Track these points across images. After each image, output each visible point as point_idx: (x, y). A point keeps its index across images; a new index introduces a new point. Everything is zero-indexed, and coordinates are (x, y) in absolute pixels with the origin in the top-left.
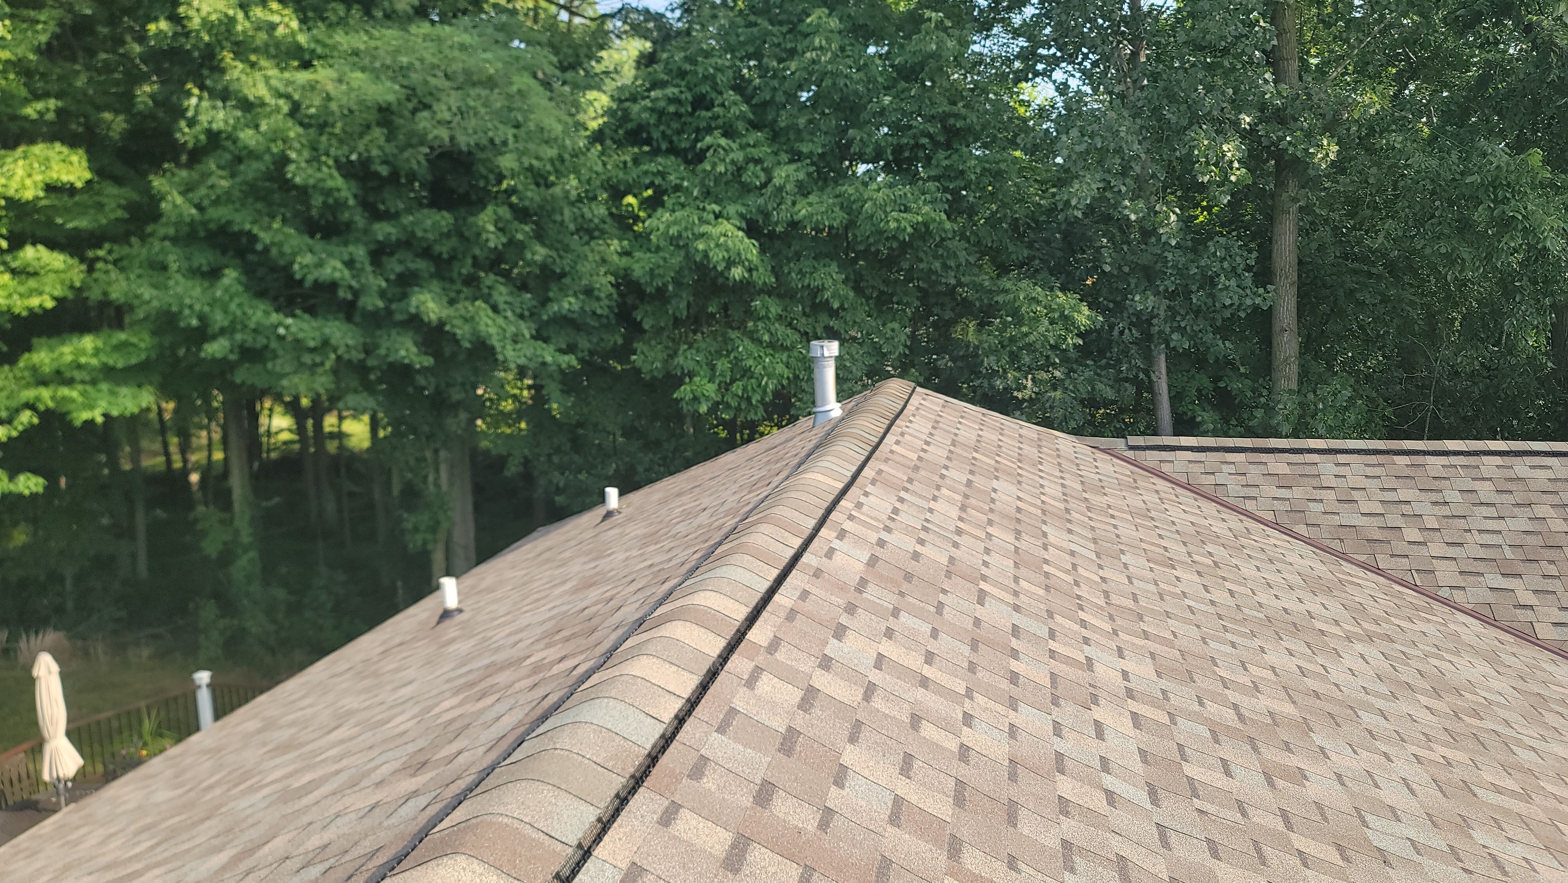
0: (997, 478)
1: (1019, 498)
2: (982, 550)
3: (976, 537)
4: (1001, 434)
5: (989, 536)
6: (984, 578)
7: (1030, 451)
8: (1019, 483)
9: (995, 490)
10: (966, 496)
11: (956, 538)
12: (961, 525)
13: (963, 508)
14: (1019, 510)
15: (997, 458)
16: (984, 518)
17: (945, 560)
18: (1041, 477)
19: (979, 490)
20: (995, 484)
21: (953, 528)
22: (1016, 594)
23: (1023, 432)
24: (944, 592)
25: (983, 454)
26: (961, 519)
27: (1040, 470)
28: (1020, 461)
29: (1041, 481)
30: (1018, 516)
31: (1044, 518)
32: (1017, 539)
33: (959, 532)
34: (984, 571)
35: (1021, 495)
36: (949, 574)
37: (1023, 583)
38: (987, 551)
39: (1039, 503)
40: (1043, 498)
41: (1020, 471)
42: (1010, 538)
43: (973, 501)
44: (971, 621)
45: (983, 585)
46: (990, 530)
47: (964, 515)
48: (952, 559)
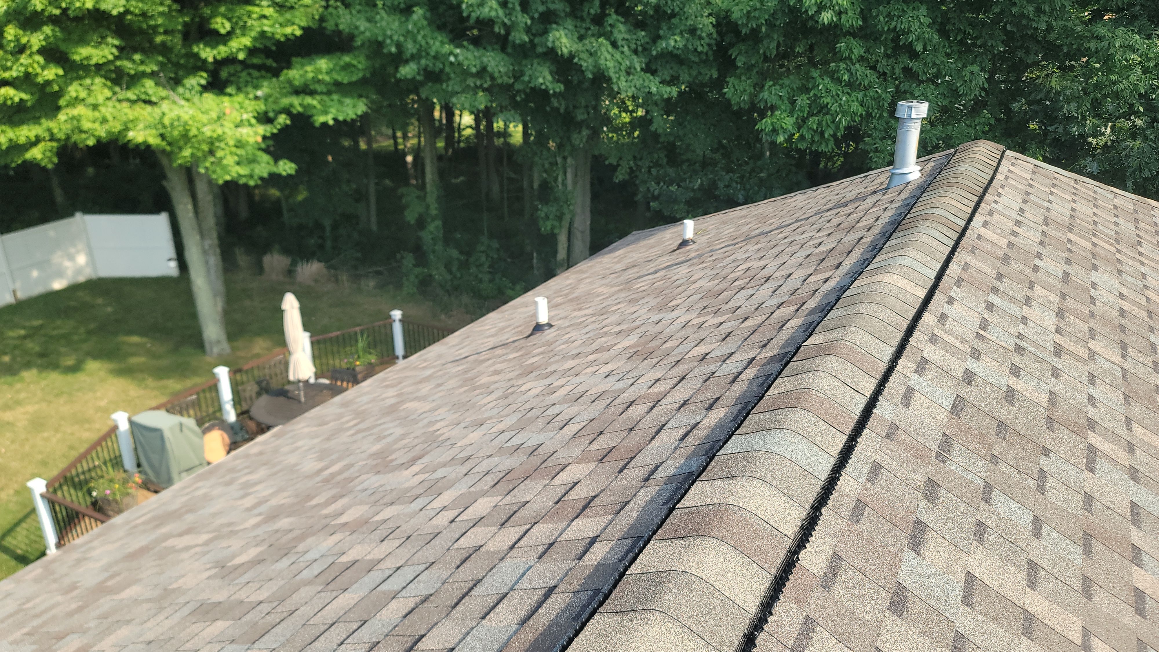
0: (1095, 268)
1: (1122, 296)
2: (1085, 379)
3: (1078, 358)
4: (1096, 206)
5: (1093, 354)
6: (1091, 424)
7: (1127, 227)
8: (1120, 272)
9: (1094, 286)
10: (1063, 296)
11: (1055, 361)
12: (1059, 339)
13: (1060, 314)
14: (1122, 312)
15: (1094, 239)
16: (1084, 327)
17: (1043, 400)
18: (1142, 263)
19: (1077, 287)
20: (1094, 276)
21: (1050, 347)
22: (1130, 448)
23: (1119, 202)
24: (1046, 452)
25: (1079, 235)
26: (1059, 330)
27: (1141, 254)
28: (1117, 241)
29: (1143, 269)
30: (1123, 321)
31: (1151, 323)
32: (1124, 356)
33: (1058, 351)
34: (1094, 413)
35: (1123, 290)
36: (1050, 423)
37: (1137, 429)
38: (1092, 378)
39: (1143, 301)
40: (1148, 293)
41: (1118, 256)
42: (1115, 356)
43: (1070, 302)
44: (1079, 500)
45: (1094, 439)
46: (1092, 344)
47: (1062, 324)
48: (1052, 395)
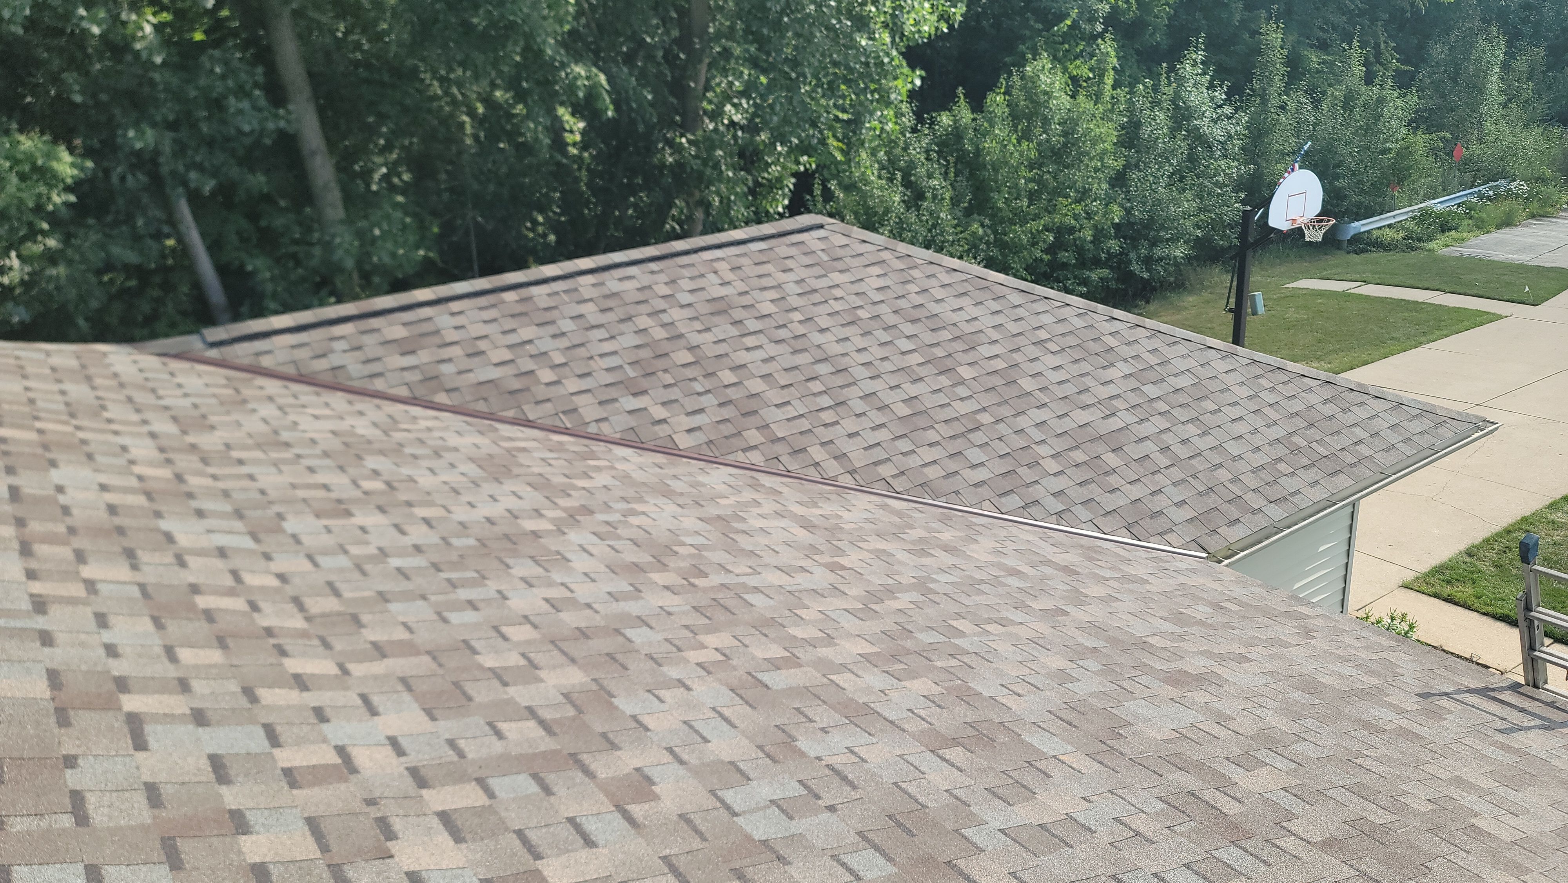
0: (53, 464)
1: (104, 488)
2: (92, 624)
3: (72, 601)
4: (25, 377)
5: (90, 585)
6: (122, 684)
7: (77, 391)
8: (90, 456)
9: (60, 489)
10: (20, 523)
11: (40, 622)
12: (37, 587)
13: (26, 550)
14: (112, 509)
15: (38, 425)
16: (65, 552)
17: (41, 689)
18: (116, 433)
19: (37, 501)
20: (56, 476)
21: (26, 605)
22: (184, 686)
23: (55, 361)
24: (70, 762)
25: (13, 426)
26: (31, 575)
27: (110, 421)
28: (72, 415)
29: (120, 440)
30: (117, 521)
31: (156, 507)
32: (135, 567)
33: (40, 605)
34: (118, 667)
35: (103, 479)
36: (63, 718)
37: (185, 655)
38: (102, 620)
39: (134, 482)
40: (137, 469)
41: (81, 435)
42: (123, 572)
43: (35, 526)
44: (140, 799)
45: (131, 703)
46: (87, 572)
47: (33, 565)
48: (54, 677)
